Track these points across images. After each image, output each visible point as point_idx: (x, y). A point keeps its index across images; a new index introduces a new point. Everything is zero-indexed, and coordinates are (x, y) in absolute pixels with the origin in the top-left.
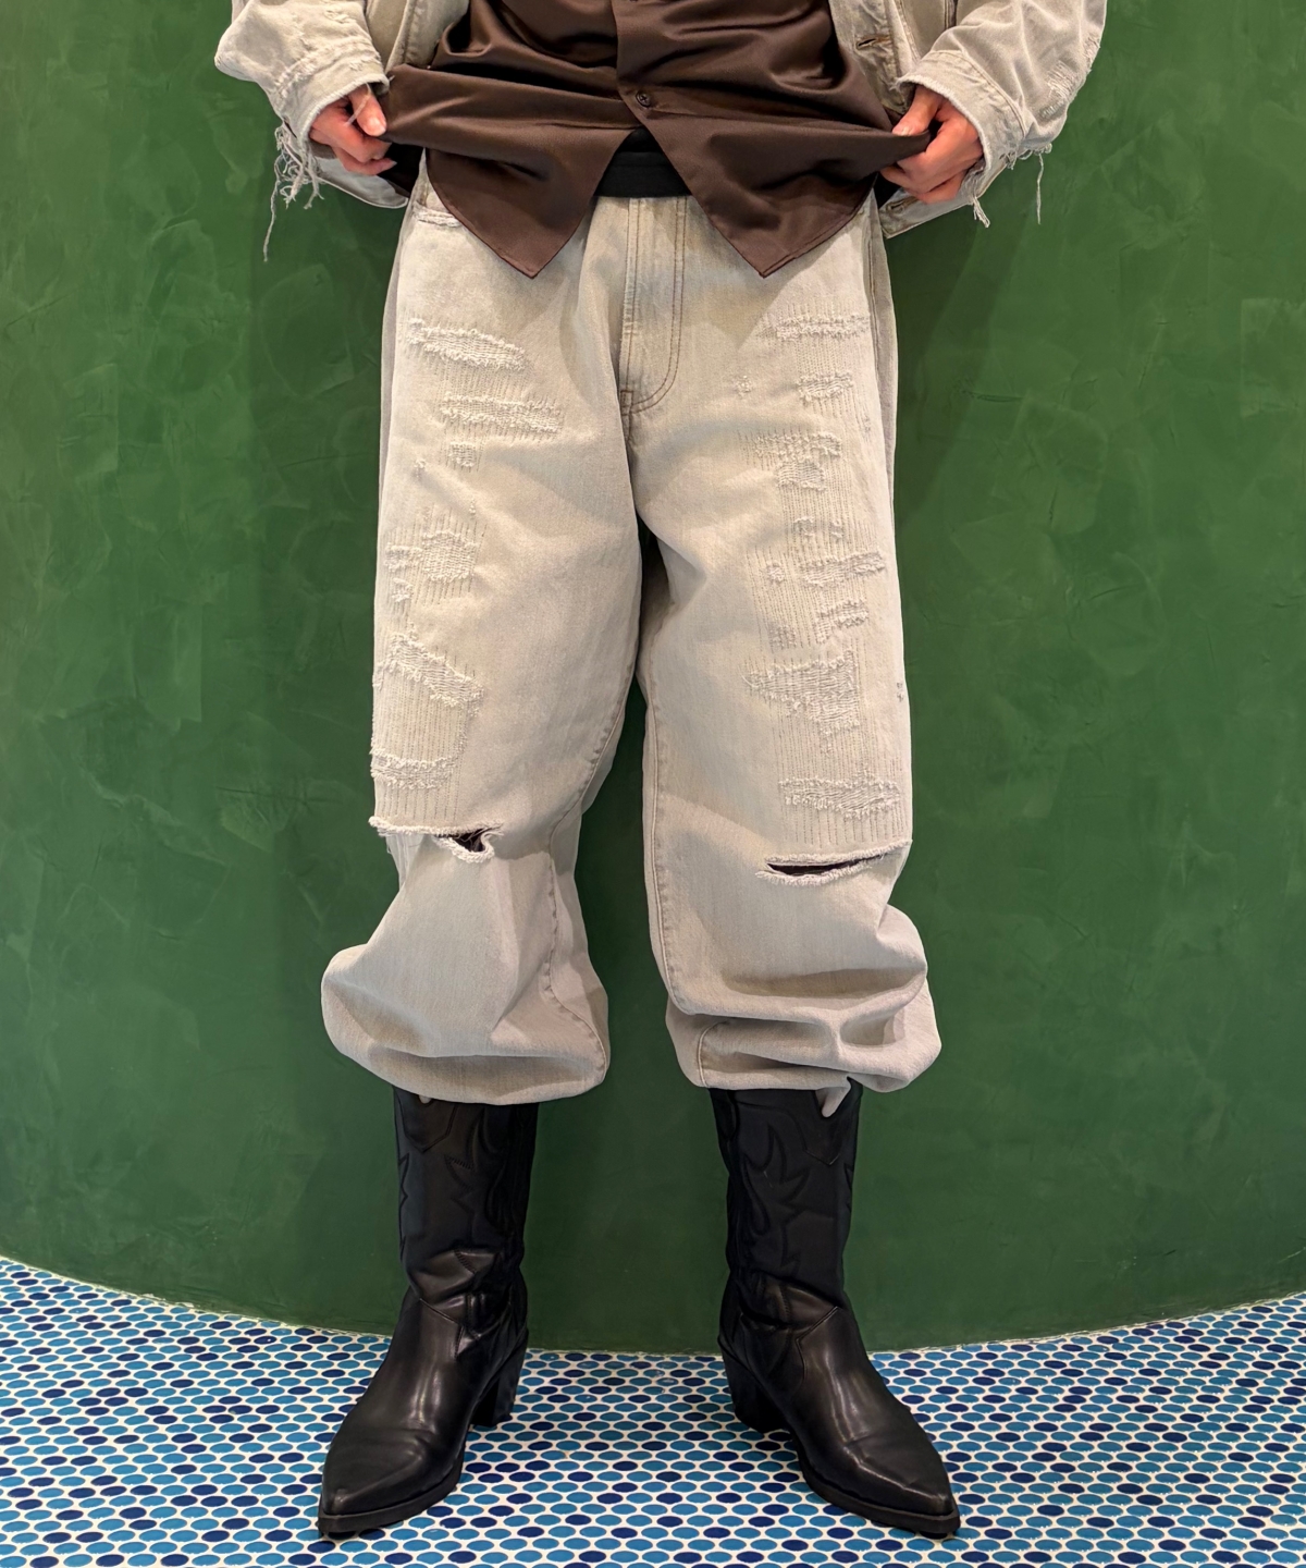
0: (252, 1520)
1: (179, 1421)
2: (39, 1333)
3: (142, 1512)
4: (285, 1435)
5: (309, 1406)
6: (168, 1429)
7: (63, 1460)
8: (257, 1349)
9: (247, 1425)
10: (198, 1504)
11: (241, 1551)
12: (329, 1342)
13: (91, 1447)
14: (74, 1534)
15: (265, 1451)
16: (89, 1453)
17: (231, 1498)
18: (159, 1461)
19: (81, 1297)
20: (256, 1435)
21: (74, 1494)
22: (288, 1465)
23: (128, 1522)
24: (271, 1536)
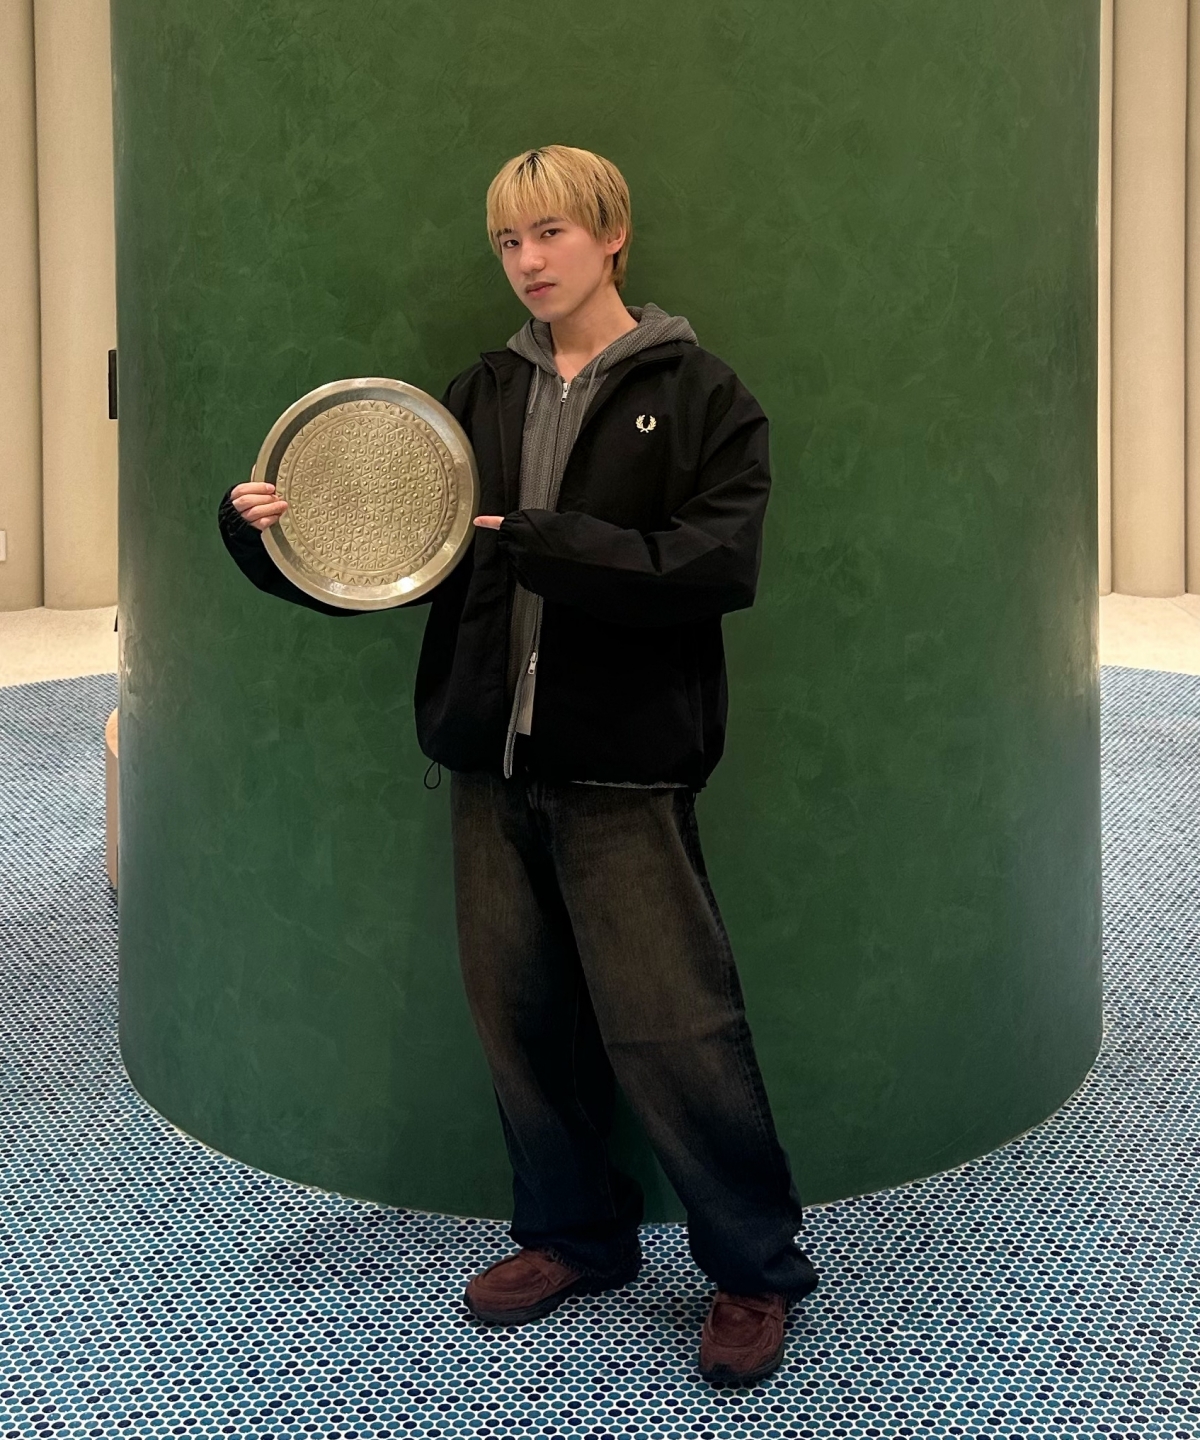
0: (389, 1338)
1: (344, 1275)
2: (261, 1214)
3: (334, 1334)
4: (399, 1283)
5: (410, 1264)
6: (340, 1280)
7: (289, 1301)
8: (377, 1224)
9: (379, 1277)
10: (361, 1328)
11: (386, 1357)
12: (415, 1219)
13: (302, 1292)
14: (303, 1347)
15: (390, 1294)
16: (301, 1296)
17: (377, 1324)
18: (338, 1301)
19: (280, 1188)
20: (385, 1283)
21: (298, 1322)
22: (403, 1303)
23: (328, 1339)
24: (399, 1348)
